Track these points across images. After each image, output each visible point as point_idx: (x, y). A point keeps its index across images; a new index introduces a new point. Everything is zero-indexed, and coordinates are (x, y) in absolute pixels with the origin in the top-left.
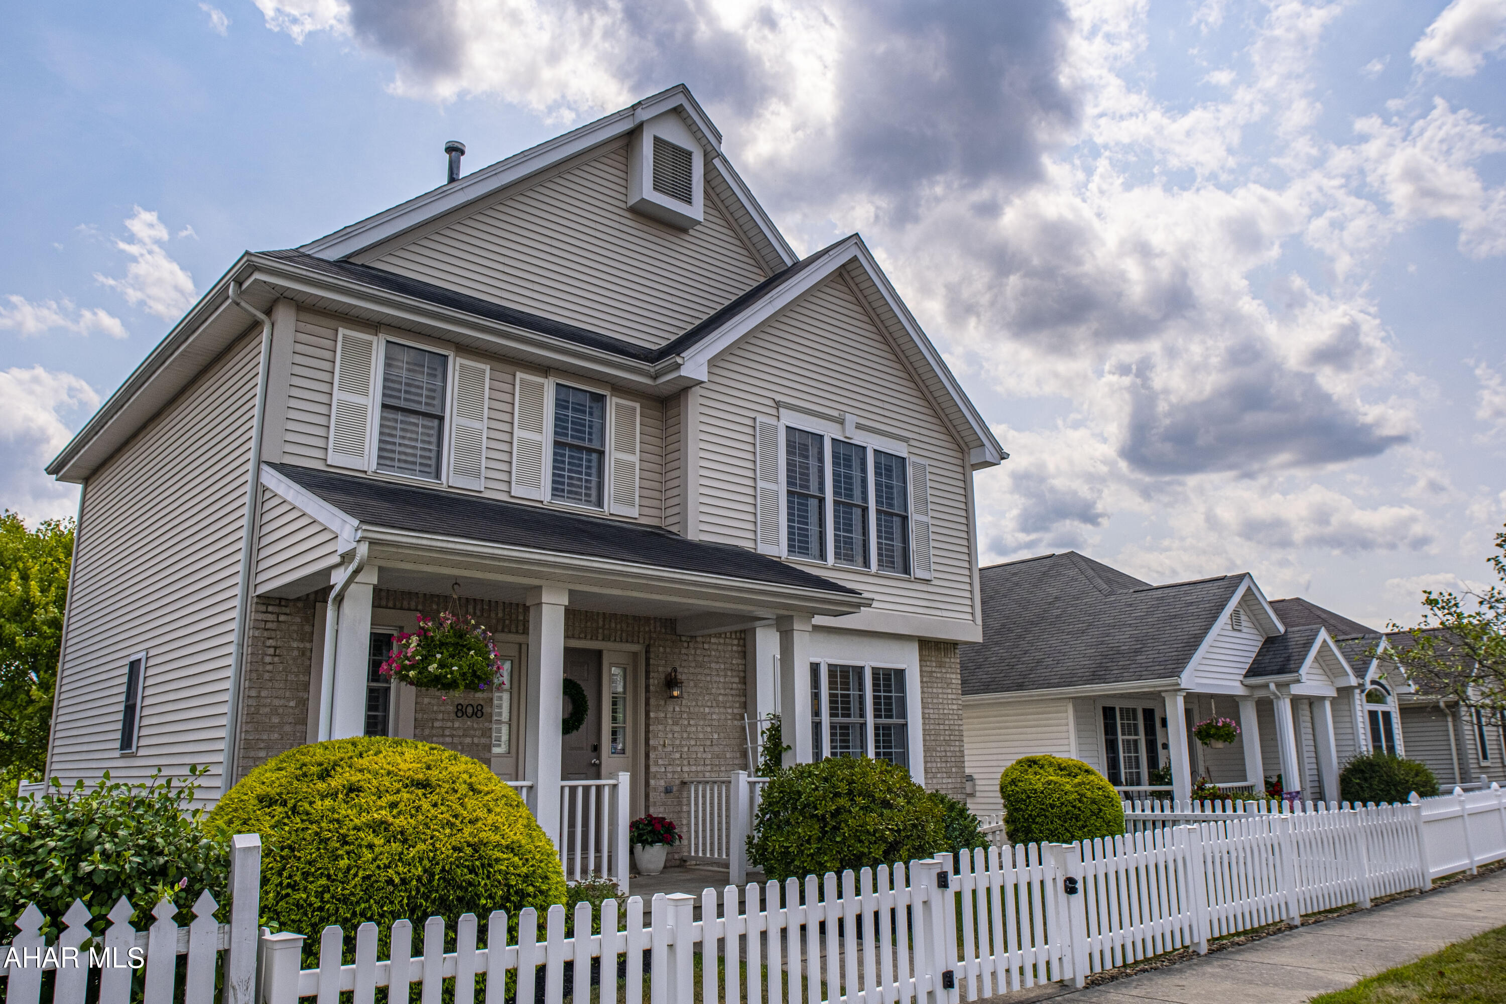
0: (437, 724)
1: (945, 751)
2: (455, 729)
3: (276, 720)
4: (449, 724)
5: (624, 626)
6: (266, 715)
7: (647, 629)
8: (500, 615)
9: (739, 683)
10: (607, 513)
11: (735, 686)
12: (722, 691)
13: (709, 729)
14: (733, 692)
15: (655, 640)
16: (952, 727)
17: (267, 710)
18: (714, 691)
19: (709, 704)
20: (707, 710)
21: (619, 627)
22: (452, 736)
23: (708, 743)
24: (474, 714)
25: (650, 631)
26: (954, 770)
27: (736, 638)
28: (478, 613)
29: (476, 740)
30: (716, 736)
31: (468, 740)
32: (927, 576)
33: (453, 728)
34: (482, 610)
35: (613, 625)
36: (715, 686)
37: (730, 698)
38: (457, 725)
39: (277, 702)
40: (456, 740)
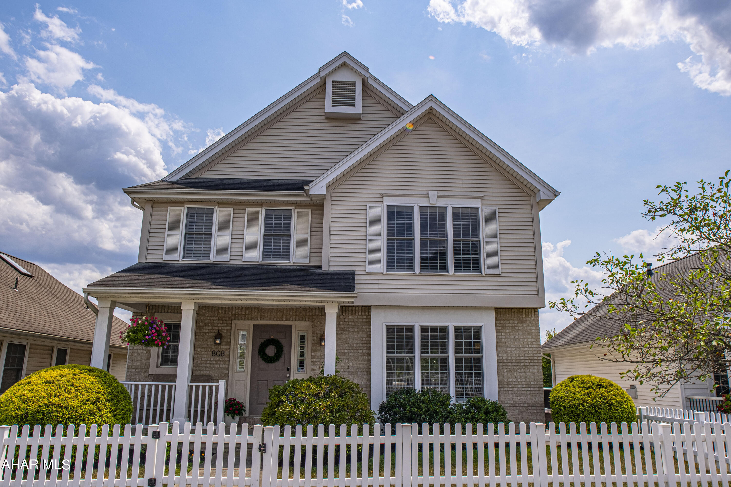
0: (204, 359)
1: (525, 372)
2: (212, 361)
3: (139, 358)
4: (209, 359)
5: (297, 313)
6: (135, 356)
7: (311, 314)
8: (234, 313)
9: (367, 337)
10: (292, 263)
11: (364, 339)
12: (356, 342)
13: (347, 361)
14: (363, 342)
15: (315, 319)
16: (531, 358)
17: (136, 354)
18: (350, 342)
19: (347, 348)
20: (346, 351)
21: (294, 314)
22: (210, 364)
23: (346, 367)
24: (221, 355)
25: (312, 315)
26: (532, 383)
27: (365, 315)
28: (223, 312)
29: (221, 366)
30: (351, 364)
31: (217, 366)
32: (496, 272)
33: (210, 361)
34: (225, 311)
35: (291, 313)
36: (351, 339)
37: (361, 345)
38: (212, 359)
39: (140, 351)
40: (212, 366)
